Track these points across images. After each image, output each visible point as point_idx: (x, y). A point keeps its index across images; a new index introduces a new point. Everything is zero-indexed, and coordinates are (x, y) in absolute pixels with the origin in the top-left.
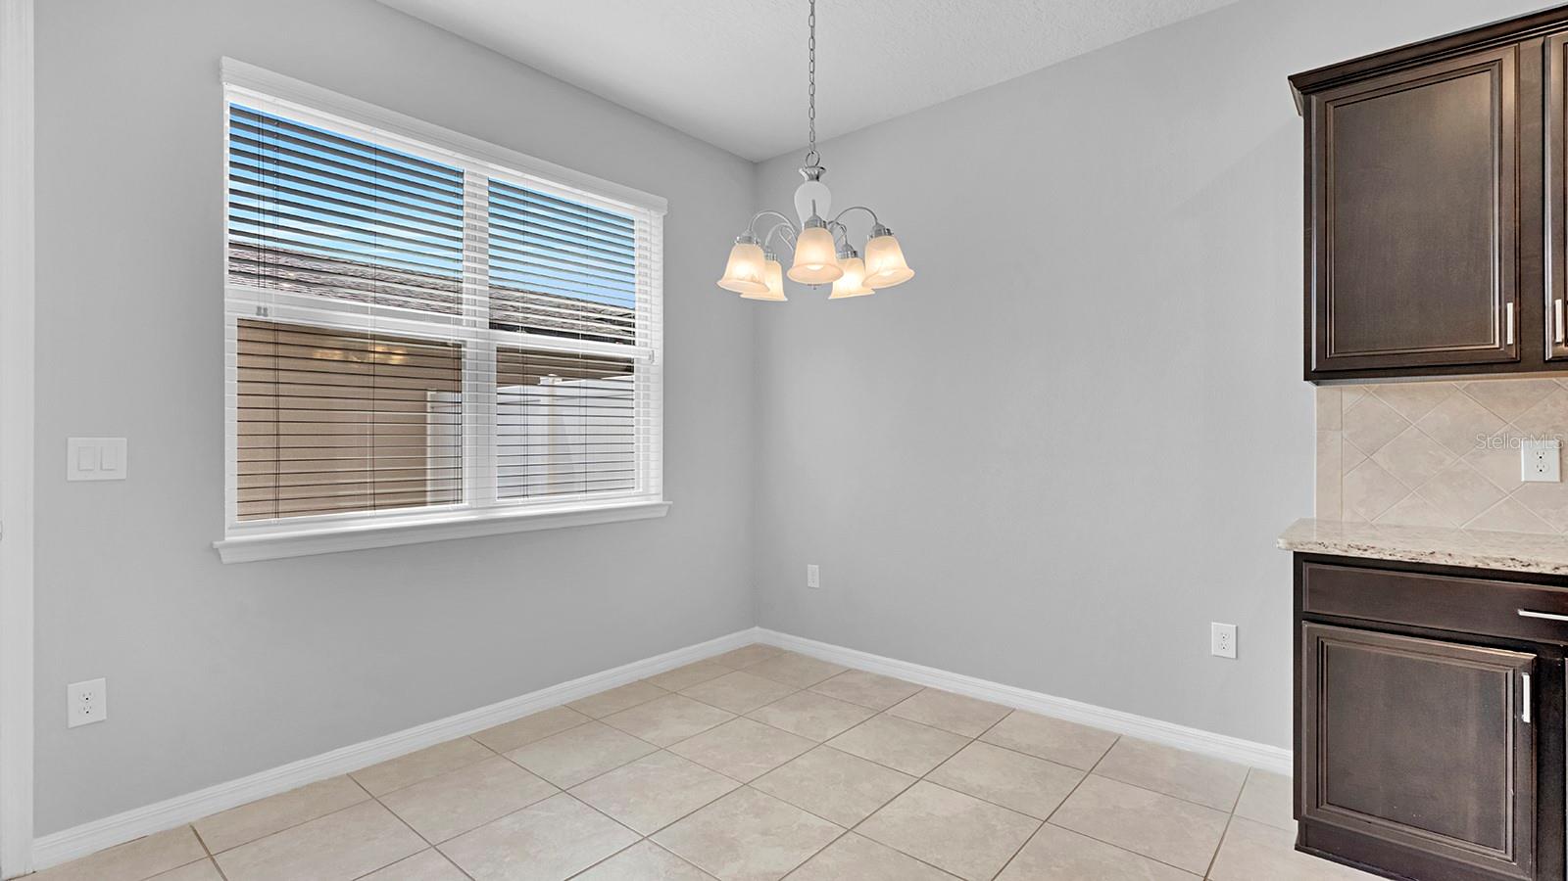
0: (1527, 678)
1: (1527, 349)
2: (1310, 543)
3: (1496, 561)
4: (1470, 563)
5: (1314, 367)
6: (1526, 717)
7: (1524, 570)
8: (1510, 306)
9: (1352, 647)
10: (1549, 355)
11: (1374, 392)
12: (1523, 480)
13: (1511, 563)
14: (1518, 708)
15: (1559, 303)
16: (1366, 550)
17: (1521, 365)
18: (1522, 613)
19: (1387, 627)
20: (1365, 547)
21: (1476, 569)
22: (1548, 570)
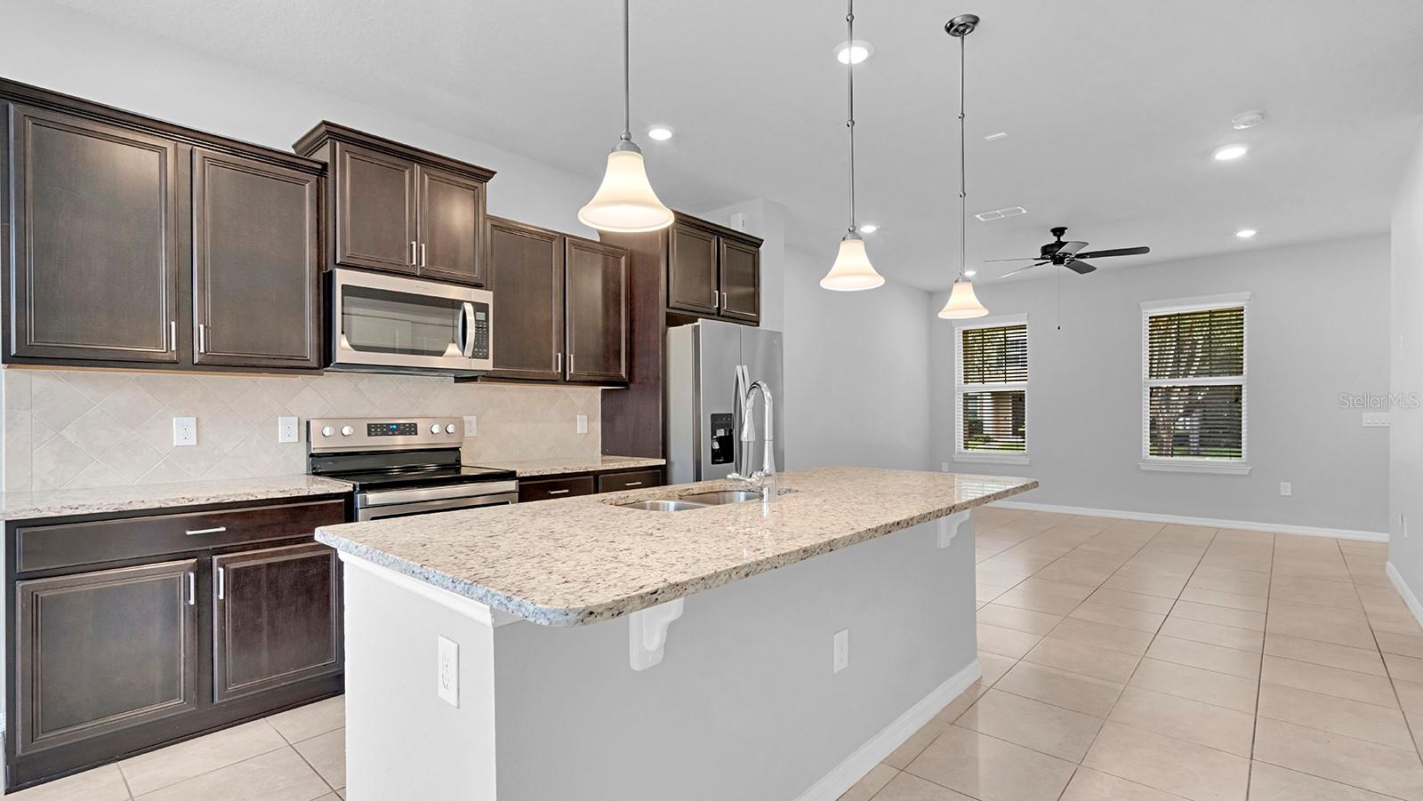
0: (192, 575)
1: (183, 356)
2: (23, 511)
3: (173, 501)
4: (157, 505)
5: (13, 352)
6: (192, 602)
7: (190, 504)
8: (173, 324)
9: (66, 591)
10: (196, 361)
11: (62, 377)
12: (175, 445)
13: (182, 501)
14: (187, 597)
15: (202, 326)
16: (77, 508)
17: (179, 365)
18: (189, 533)
19: (94, 567)
20: (76, 506)
21: (161, 508)
22: (203, 502)
